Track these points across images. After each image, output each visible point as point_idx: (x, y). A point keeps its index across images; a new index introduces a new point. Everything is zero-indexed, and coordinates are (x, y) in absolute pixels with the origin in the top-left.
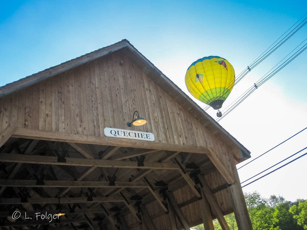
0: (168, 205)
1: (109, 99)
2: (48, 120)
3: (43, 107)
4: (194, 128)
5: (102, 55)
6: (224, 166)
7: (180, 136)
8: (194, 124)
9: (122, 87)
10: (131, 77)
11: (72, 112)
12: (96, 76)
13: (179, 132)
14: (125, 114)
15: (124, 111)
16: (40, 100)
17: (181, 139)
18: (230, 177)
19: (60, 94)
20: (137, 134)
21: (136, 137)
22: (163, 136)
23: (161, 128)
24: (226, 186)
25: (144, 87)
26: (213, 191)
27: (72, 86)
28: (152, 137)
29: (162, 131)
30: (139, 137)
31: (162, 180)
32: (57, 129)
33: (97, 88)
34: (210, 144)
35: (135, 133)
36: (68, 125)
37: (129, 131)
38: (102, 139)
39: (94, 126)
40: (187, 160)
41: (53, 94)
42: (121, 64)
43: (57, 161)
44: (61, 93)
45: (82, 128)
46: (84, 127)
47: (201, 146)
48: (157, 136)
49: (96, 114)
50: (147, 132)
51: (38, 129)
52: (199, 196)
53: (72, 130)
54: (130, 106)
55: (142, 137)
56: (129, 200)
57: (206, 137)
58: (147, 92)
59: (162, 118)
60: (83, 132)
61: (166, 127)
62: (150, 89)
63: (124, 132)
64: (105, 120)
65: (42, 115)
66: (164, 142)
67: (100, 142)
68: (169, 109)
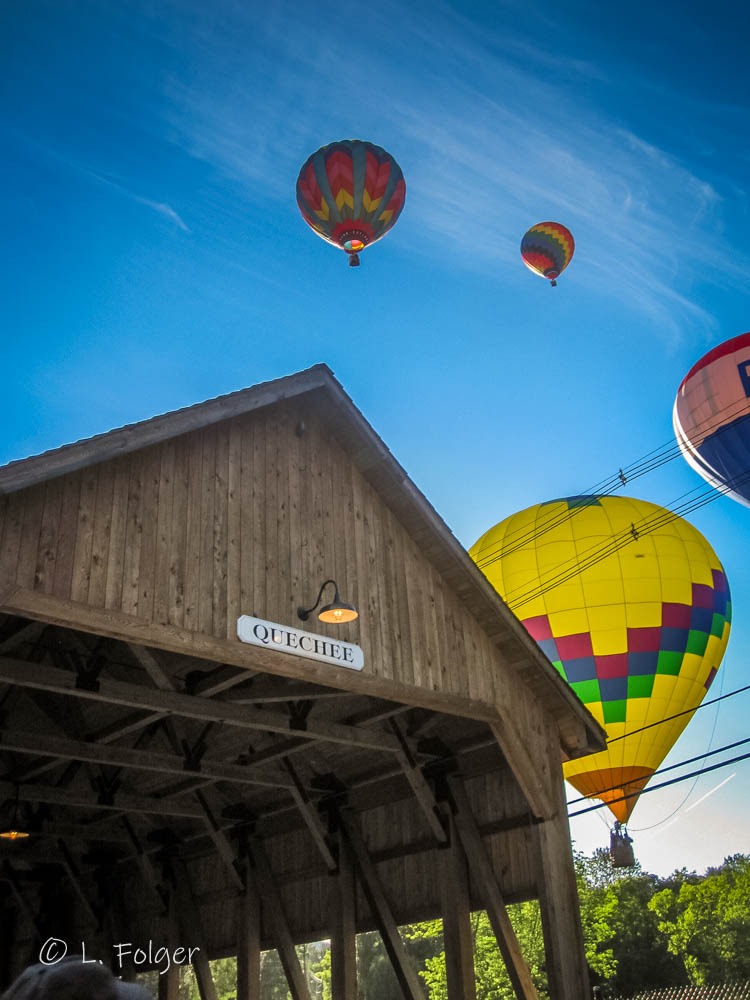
0: (341, 850)
1: (258, 534)
2: (96, 572)
3: (86, 535)
4: (468, 645)
5: (259, 405)
6: (533, 765)
7: (430, 664)
8: (470, 633)
9: (295, 499)
10: (320, 474)
11: (161, 557)
12: (231, 458)
13: (428, 653)
14: (294, 581)
15: (295, 572)
16: (82, 513)
17: (431, 674)
18: (543, 799)
19: (134, 501)
20: (320, 644)
21: (316, 651)
22: (385, 659)
23: (384, 636)
24: (527, 820)
25: (351, 505)
26: (485, 830)
27: (167, 481)
28: (356, 659)
29: (385, 642)
30: (324, 653)
31: (332, 773)
32: (118, 604)
33: (231, 495)
34: (503, 697)
35: (316, 642)
36: (145, 595)
37: (300, 633)
38: (231, 649)
39: (213, 608)
40: (425, 730)
41: (116, 498)
42: (299, 433)
43: (74, 683)
44: (137, 498)
45: (182, 607)
46: (187, 606)
47: (480, 701)
48: (371, 657)
49: (220, 571)
50: (346, 641)
51: (69, 599)
52: (441, 837)
53: (155, 614)
54: (311, 561)
55: (332, 655)
56: (217, 816)
57: (495, 673)
58: (359, 524)
59: (389, 605)
60: (182, 621)
61: (396, 633)
62: (368, 516)
63: (289, 634)
64: (242, 592)
65: (83, 558)
66: (386, 675)
67: (223, 655)
68: (409, 580)
